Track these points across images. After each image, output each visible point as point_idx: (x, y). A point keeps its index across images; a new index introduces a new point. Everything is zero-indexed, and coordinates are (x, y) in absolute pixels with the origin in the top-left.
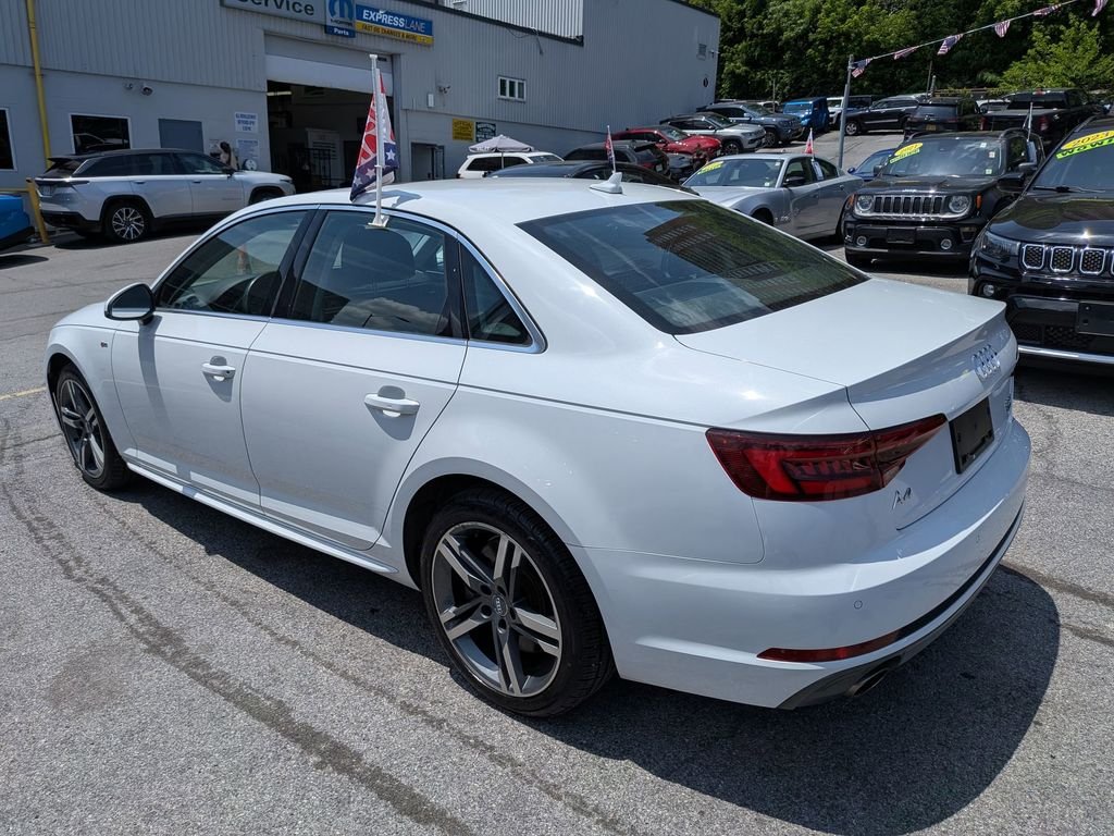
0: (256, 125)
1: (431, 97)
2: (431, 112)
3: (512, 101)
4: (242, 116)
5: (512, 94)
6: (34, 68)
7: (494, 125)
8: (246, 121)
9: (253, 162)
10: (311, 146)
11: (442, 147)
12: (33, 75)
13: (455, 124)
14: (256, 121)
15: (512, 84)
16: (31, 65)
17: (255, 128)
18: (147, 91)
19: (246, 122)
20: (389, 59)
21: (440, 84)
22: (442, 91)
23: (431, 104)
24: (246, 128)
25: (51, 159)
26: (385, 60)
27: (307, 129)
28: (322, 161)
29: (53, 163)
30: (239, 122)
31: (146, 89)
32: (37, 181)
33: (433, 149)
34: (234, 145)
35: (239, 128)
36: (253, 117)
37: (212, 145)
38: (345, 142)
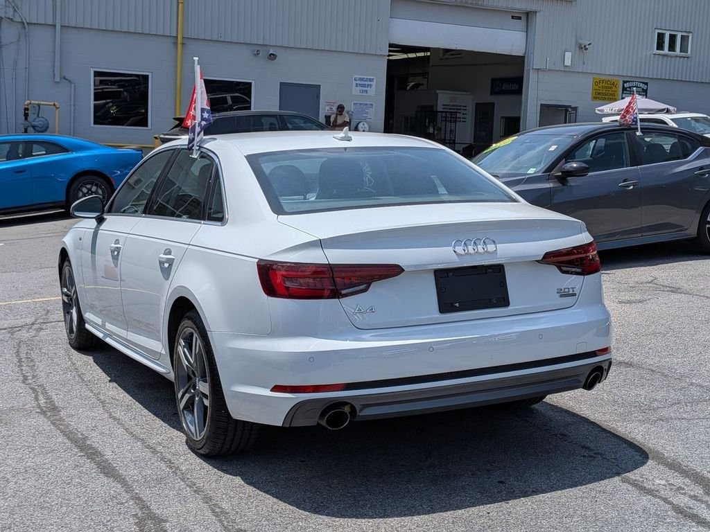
0: (374, 86)
1: (568, 55)
2: (567, 71)
3: (672, 57)
4: (361, 79)
5: (672, 48)
6: (177, 37)
7: (646, 84)
8: (364, 84)
9: (366, 125)
10: (440, 108)
11: (575, 109)
12: (176, 44)
13: (596, 83)
14: (374, 84)
15: (673, 38)
16: (174, 35)
17: (372, 91)
18: (272, 57)
19: (363, 86)
20: (524, 18)
21: (580, 41)
22: (583, 48)
23: (568, 62)
24: (363, 92)
25: (175, 119)
26: (520, 18)
27: (438, 91)
28: (449, 124)
29: (177, 122)
30: (357, 85)
31: (271, 54)
32: (161, 138)
33: (566, 111)
34: (349, 107)
35: (356, 91)
36: (371, 80)
37: (327, 108)
38: (477, 104)
